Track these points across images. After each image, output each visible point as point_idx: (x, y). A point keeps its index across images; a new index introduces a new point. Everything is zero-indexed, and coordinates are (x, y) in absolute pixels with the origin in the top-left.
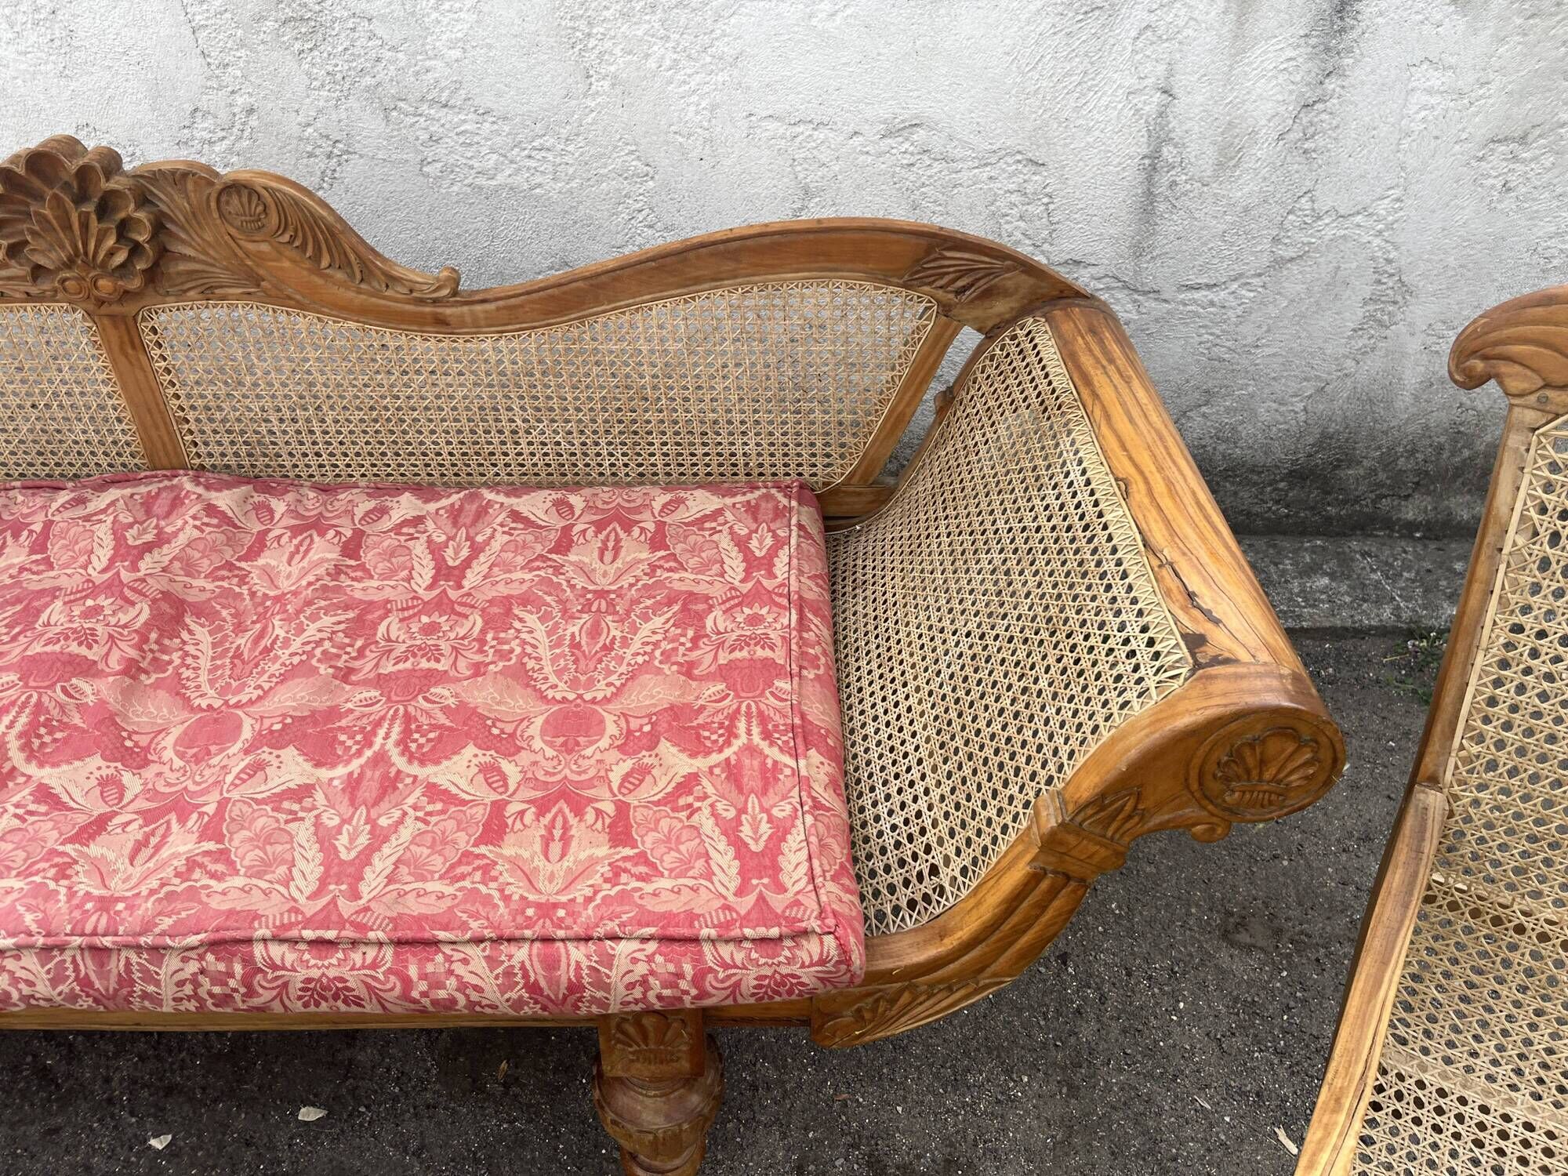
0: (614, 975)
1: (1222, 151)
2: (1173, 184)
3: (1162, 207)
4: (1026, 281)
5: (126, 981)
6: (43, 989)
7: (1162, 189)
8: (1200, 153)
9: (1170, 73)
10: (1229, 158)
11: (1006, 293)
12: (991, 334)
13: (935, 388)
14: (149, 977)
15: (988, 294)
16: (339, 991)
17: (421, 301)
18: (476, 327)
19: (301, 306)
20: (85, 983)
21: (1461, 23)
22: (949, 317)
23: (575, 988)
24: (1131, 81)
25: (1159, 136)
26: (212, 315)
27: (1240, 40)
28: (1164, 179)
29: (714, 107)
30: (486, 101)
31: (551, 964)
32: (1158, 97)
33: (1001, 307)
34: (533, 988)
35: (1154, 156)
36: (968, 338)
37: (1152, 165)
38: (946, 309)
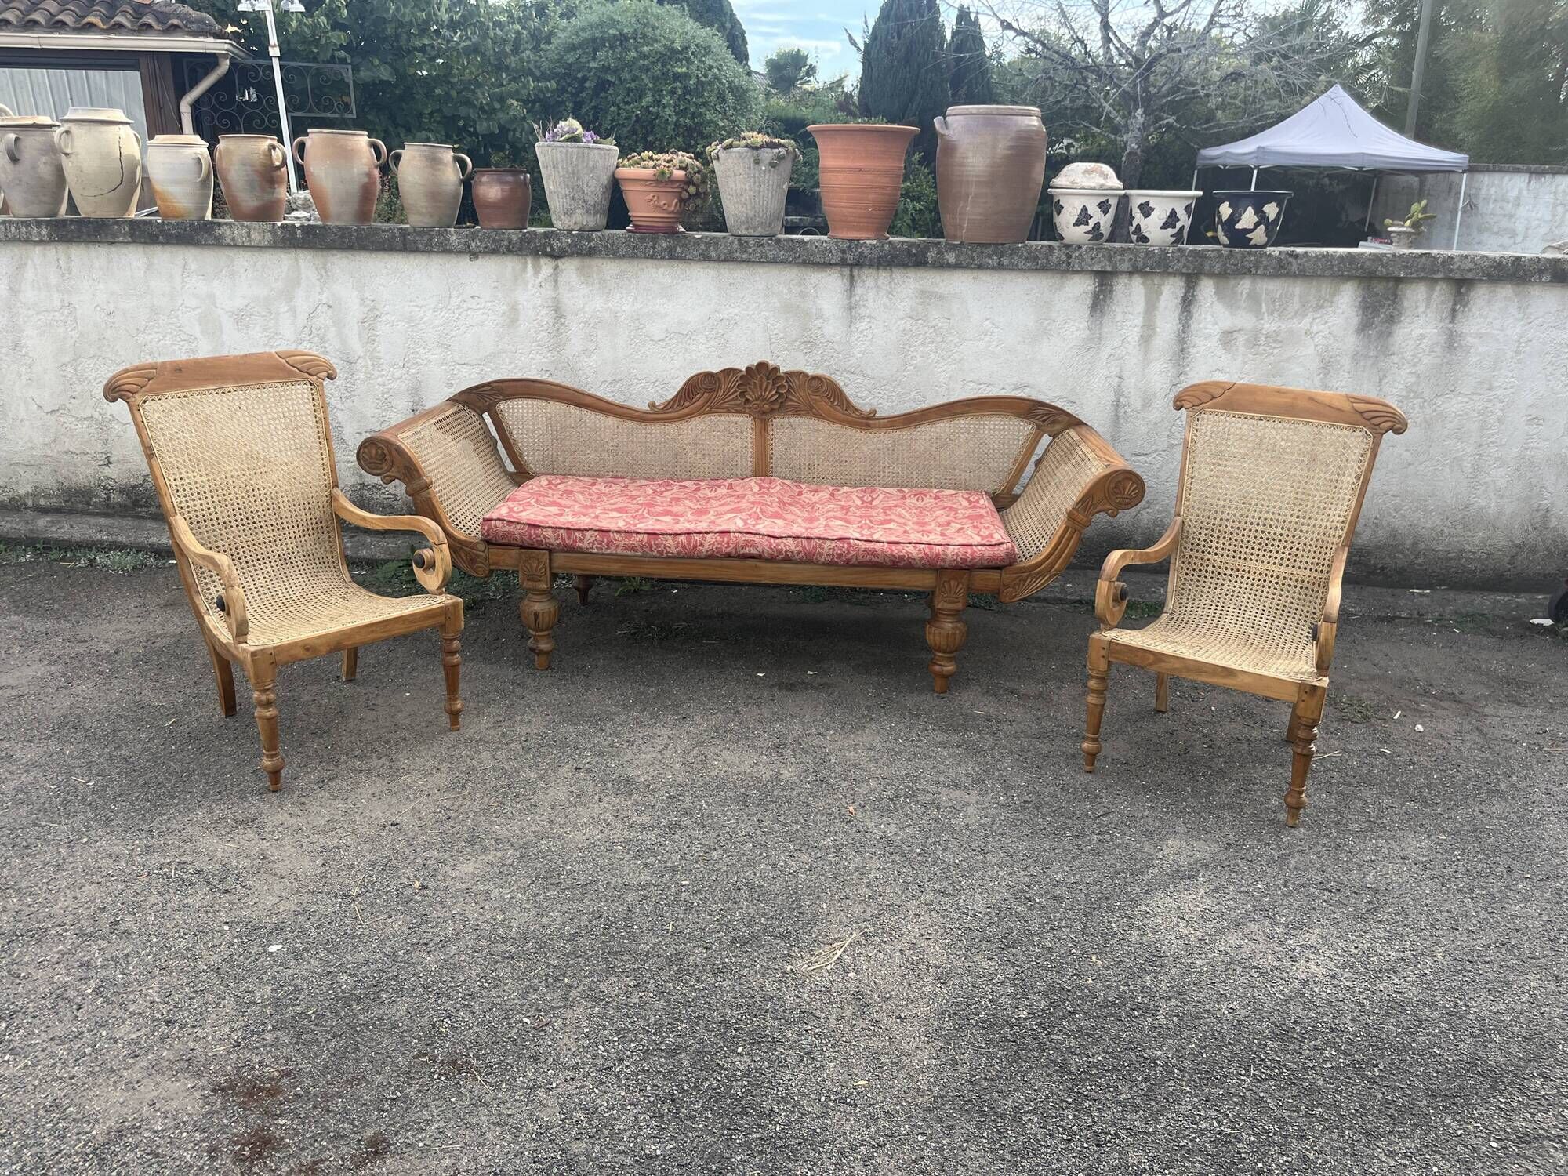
0: (949, 552)
1: (1144, 401)
2: (1126, 412)
3: (1122, 421)
4: (1066, 418)
5: (815, 548)
6: (793, 548)
7: (1121, 414)
8: (1134, 400)
9: (1121, 371)
10: (1147, 403)
11: (1060, 422)
12: (1054, 436)
13: (1034, 458)
14: (821, 547)
15: (1054, 422)
16: (873, 553)
17: (863, 418)
18: (879, 428)
19: (823, 418)
20: (804, 547)
21: (1229, 357)
22: (1040, 431)
23: (938, 555)
24: (1106, 373)
25: (1119, 393)
26: (795, 420)
27: (1146, 361)
28: (1122, 411)
29: (950, 377)
30: (868, 372)
31: (931, 549)
32: (1117, 379)
33: (1058, 427)
34: (926, 554)
35: (1118, 401)
36: (1046, 439)
37: (1117, 404)
38: (1039, 427)
